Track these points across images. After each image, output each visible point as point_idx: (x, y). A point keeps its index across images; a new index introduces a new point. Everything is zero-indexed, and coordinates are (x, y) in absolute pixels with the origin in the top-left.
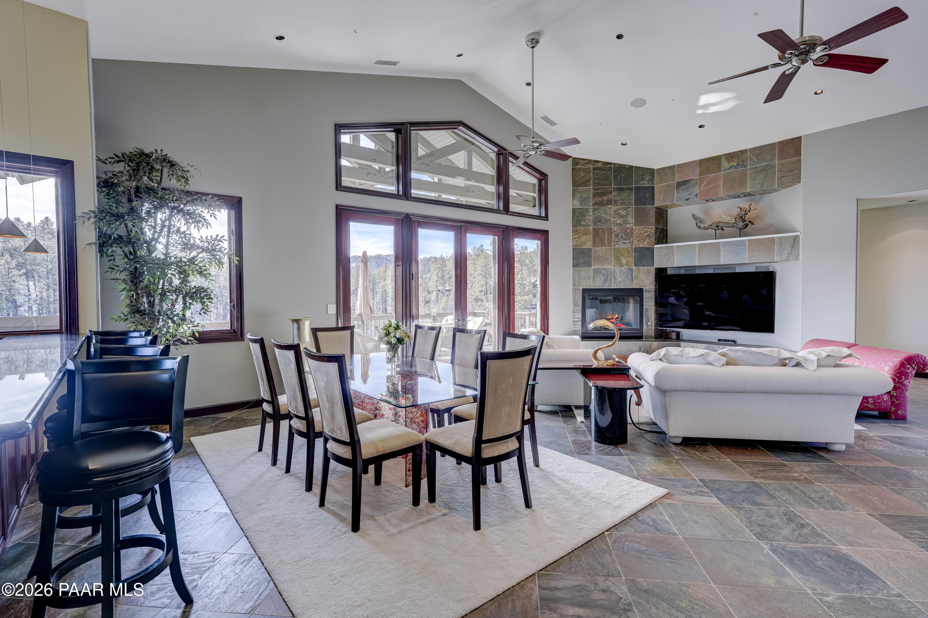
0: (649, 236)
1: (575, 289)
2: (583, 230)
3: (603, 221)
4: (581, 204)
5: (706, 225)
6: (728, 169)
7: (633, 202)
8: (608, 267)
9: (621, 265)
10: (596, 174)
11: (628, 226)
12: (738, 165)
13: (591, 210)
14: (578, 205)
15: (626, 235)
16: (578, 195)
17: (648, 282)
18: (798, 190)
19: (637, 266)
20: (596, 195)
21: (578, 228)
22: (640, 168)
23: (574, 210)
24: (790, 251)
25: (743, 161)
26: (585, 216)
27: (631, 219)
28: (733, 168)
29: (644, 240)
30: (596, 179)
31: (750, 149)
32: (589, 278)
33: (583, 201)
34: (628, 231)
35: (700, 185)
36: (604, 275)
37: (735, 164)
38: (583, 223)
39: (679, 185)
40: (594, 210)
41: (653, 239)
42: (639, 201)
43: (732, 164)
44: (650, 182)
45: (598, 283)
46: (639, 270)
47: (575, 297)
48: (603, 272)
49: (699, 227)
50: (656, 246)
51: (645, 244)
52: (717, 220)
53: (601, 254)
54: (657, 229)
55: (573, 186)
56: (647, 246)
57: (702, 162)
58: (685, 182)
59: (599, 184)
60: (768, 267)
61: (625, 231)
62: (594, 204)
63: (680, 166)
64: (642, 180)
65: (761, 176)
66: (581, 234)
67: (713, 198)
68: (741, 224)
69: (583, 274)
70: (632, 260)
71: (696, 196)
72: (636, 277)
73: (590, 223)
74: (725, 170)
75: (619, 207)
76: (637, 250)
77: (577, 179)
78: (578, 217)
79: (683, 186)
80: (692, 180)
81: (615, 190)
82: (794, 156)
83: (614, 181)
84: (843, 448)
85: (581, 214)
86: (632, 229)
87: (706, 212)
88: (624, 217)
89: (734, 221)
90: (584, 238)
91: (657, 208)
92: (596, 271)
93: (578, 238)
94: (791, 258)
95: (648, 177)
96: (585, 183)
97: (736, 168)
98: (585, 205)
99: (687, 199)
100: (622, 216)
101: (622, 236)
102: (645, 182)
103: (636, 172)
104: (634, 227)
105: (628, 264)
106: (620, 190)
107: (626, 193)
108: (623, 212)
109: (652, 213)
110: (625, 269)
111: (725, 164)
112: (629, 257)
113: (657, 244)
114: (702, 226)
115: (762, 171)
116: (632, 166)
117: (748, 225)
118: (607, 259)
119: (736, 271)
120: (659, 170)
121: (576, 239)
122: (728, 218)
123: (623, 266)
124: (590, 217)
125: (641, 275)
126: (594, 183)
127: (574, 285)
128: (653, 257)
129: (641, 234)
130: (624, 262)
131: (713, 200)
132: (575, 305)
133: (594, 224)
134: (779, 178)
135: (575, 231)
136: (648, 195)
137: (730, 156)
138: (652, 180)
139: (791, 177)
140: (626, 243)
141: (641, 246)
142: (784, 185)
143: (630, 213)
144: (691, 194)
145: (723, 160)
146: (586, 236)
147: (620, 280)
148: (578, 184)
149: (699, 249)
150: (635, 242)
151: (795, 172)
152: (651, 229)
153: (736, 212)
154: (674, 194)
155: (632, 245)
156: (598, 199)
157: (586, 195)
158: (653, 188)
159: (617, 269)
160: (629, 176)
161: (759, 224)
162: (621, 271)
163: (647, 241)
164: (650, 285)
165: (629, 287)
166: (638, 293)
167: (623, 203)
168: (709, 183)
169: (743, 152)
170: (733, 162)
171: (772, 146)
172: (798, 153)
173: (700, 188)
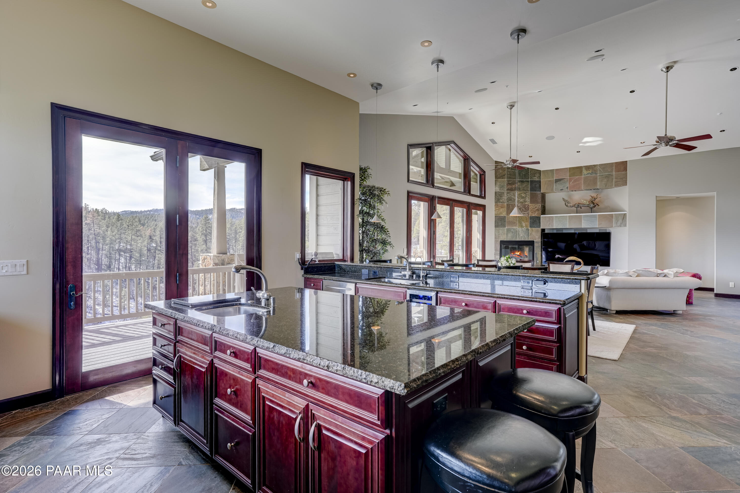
0: (538, 210)
1: (496, 241)
2: (501, 205)
3: (512, 200)
4: (500, 189)
5: (571, 205)
6: (587, 174)
7: (529, 189)
8: (515, 228)
9: (522, 227)
10: (509, 172)
11: (526, 203)
12: (592, 173)
13: (505, 193)
14: (498, 190)
15: (525, 209)
16: (498, 184)
17: (537, 237)
18: (625, 190)
19: (531, 227)
20: (509, 184)
21: (498, 204)
22: (533, 169)
23: (496, 193)
24: (621, 222)
25: (595, 171)
26: (502, 196)
27: (528, 200)
28: (590, 174)
29: (535, 212)
30: (508, 175)
31: (599, 165)
32: (504, 234)
33: (501, 187)
34: (527, 206)
35: (570, 182)
36: (513, 232)
37: (590, 172)
38: (501, 201)
39: (557, 181)
40: (508, 193)
41: (540, 212)
42: (532, 189)
43: (588, 172)
44: (539, 178)
45: (509, 238)
46: (532, 230)
47: (496, 245)
48: (512, 230)
49: (567, 206)
50: (542, 216)
51: (535, 215)
52: (577, 202)
53: (511, 220)
54: (542, 205)
55: (495, 178)
56: (537, 216)
57: (571, 169)
58: (560, 180)
59: (510, 178)
60: (606, 230)
61: (524, 206)
62: (508, 190)
63: (557, 170)
64: (534, 176)
65: (606, 180)
66: (500, 207)
67: (576, 190)
68: (592, 205)
69: (501, 232)
70: (528, 224)
71: (567, 188)
72: (531, 234)
73: (505, 201)
74: (584, 175)
75: (521, 192)
76: (531, 218)
77: (498, 174)
78: (498, 197)
79: (559, 182)
80: (565, 179)
81: (519, 182)
82: (623, 171)
83: (519, 176)
84: (681, 312)
85: (499, 195)
86: (529, 205)
87: (570, 197)
88: (524, 198)
89: (588, 203)
90: (501, 210)
91: (542, 193)
92: (508, 230)
93: (498, 210)
94: (622, 225)
95: (537, 175)
96: (502, 177)
97: (591, 174)
98: (502, 190)
99: (562, 190)
100: (523, 198)
101: (523, 210)
102: (536, 178)
103: (531, 172)
104: (530, 204)
105: (526, 226)
106: (522, 182)
107: (525, 185)
108: (523, 195)
109: (540, 196)
110: (524, 228)
111: (584, 172)
112: (527, 222)
113: (542, 215)
114: (569, 205)
115: (606, 177)
116: (529, 168)
117: (595, 206)
118: (515, 223)
119: (588, 232)
120: (544, 171)
121: (497, 211)
122: (585, 201)
123: (523, 227)
124: (505, 197)
125: (534, 233)
126: (507, 177)
127: (496, 238)
128: (540, 222)
129: (533, 208)
130: (524, 225)
131: (575, 191)
132: (496, 250)
133: (507, 202)
134: (615, 182)
135: (496, 206)
136: (538, 185)
137: (588, 168)
138: (540, 177)
139: (622, 182)
140: (525, 214)
141: (533, 216)
142: (617, 185)
143: (528, 196)
144: (564, 187)
145: (584, 169)
146: (502, 209)
147: (522, 235)
148: (498, 177)
149: (569, 218)
150: (530, 213)
151: (624, 179)
152: (539, 206)
153: (589, 198)
154: (553, 186)
155: (529, 215)
156: (510, 187)
157: (502, 184)
158: (540, 182)
159: (520, 229)
160: (527, 174)
161: (601, 206)
162: (522, 230)
163: (537, 213)
164: (538, 239)
165: (527, 240)
166: (531, 243)
167: (524, 190)
168: (575, 181)
169: (595, 166)
170: (589, 171)
171: (611, 164)
172: (625, 169)
173: (569, 184)
